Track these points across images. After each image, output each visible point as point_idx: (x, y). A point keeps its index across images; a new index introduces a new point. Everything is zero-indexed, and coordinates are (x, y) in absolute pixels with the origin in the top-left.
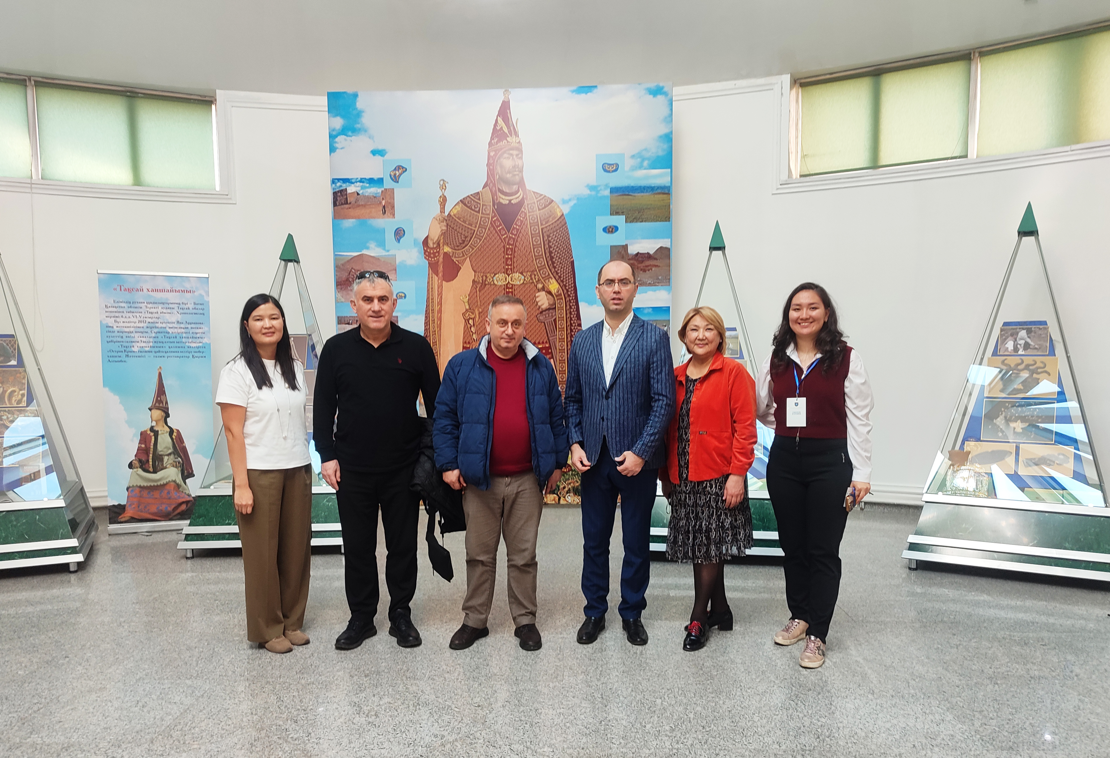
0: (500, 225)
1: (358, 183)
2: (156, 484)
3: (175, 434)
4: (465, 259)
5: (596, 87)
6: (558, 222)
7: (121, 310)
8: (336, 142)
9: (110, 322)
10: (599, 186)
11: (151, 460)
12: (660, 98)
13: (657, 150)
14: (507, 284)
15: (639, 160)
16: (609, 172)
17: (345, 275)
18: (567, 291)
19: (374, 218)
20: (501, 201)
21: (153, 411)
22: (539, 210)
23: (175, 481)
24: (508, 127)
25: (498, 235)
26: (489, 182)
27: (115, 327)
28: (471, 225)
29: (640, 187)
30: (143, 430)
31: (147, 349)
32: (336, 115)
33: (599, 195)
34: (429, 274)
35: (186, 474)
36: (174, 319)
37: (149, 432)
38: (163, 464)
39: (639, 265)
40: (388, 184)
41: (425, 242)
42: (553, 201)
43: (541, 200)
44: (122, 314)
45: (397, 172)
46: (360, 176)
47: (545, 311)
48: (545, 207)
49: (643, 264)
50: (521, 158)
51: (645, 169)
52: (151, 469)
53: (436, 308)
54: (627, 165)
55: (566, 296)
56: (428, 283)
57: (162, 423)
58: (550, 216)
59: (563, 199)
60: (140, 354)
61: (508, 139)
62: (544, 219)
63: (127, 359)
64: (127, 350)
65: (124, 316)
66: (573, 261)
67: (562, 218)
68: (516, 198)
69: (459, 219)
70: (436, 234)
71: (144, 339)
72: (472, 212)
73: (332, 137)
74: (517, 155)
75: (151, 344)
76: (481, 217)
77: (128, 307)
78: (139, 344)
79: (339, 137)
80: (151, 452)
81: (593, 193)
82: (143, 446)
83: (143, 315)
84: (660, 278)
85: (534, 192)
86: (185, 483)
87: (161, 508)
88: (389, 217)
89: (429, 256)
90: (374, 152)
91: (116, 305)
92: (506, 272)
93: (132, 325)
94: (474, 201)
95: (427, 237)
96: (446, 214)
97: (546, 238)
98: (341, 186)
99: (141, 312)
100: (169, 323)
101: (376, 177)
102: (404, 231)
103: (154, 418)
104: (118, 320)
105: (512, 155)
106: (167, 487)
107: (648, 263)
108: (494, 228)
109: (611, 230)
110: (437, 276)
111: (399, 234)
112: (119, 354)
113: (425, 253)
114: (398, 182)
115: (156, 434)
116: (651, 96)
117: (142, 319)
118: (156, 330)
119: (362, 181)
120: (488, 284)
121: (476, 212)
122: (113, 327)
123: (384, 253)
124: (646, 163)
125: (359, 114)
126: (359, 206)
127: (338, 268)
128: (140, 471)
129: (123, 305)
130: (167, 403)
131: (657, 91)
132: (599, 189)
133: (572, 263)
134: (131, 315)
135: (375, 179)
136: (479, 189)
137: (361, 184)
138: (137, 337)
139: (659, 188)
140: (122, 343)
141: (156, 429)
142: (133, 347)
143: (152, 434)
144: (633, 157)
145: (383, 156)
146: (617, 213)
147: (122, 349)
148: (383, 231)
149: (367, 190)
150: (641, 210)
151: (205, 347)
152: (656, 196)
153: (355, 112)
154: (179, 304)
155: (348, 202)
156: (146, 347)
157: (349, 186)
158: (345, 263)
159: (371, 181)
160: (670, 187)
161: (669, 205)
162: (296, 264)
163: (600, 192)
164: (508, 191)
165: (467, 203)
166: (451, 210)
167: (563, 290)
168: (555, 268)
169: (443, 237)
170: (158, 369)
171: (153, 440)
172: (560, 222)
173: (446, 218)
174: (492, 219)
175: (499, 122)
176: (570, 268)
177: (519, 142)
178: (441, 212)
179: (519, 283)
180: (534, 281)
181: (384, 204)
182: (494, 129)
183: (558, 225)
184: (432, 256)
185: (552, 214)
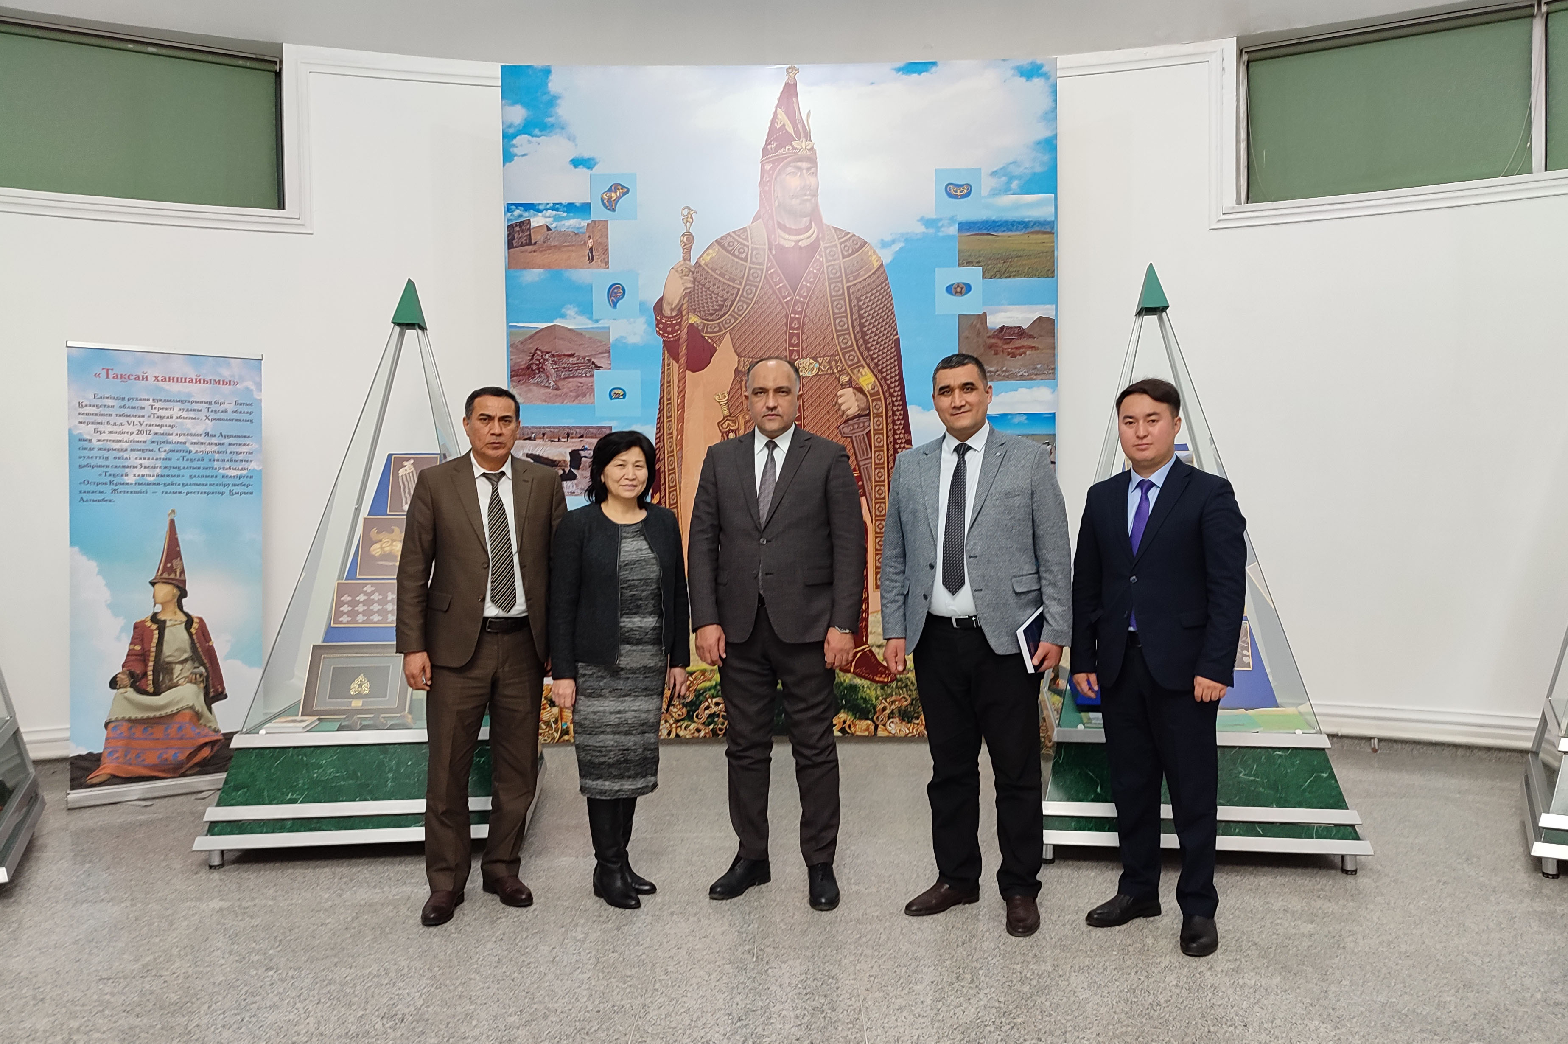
0: (780, 281)
1: (549, 212)
2: (157, 714)
3: (195, 625)
4: (724, 335)
5: (934, 64)
6: (875, 277)
7: (107, 411)
8: (514, 146)
9: (87, 431)
10: (940, 220)
11: (150, 673)
12: (1037, 82)
13: (1032, 164)
15: (1004, 178)
16: (956, 197)
17: (524, 360)
18: (889, 387)
19: (574, 267)
20: (782, 242)
21: (157, 586)
22: (844, 258)
23: (192, 708)
24: (795, 126)
25: (777, 297)
26: (763, 211)
27: (94, 441)
28: (734, 281)
29: (1006, 222)
30: (138, 620)
31: (151, 479)
32: (514, 103)
33: (940, 234)
34: (664, 359)
35: (212, 694)
36: (200, 429)
37: (149, 624)
38: (171, 680)
39: (1005, 347)
40: (598, 212)
41: (658, 307)
42: (866, 243)
43: (846, 241)
44: (108, 418)
45: (613, 195)
46: (551, 201)
47: (852, 419)
48: (853, 253)
49: (1011, 346)
50: (815, 174)
51: (1014, 194)
52: (150, 689)
53: (675, 414)
54: (985, 185)
55: (887, 394)
56: (663, 373)
57: (173, 606)
58: (862, 268)
59: (882, 240)
60: (138, 488)
61: (793, 143)
62: (853, 272)
63: (113, 497)
64: (116, 480)
65: (112, 422)
66: (898, 339)
67: (881, 270)
68: (807, 238)
69: (714, 270)
70: (675, 296)
71: (146, 463)
72: (736, 260)
73: (508, 137)
74: (808, 169)
75: (158, 471)
76: (750, 269)
77: (120, 407)
78: (137, 472)
79: (518, 137)
80: (152, 659)
81: (931, 231)
82: (138, 648)
83: (145, 421)
84: (1039, 366)
85: (835, 229)
86: (210, 710)
87: (165, 756)
88: (599, 267)
89: (664, 329)
90: (576, 163)
91: (99, 402)
93: (126, 437)
94: (738, 242)
95: (661, 299)
96: (693, 262)
97: (854, 302)
98: (520, 216)
99: (143, 416)
100: (191, 435)
101: (578, 202)
102: (623, 289)
103: (159, 600)
104: (101, 428)
105: (800, 169)
106: (178, 719)
107: (1019, 343)
108: (771, 287)
109: (959, 290)
110: (677, 362)
111: (616, 293)
112: (101, 488)
113: (657, 326)
114: (614, 210)
115: (162, 626)
116: (1023, 79)
117: (143, 428)
118: (168, 447)
119: (555, 207)
121: (741, 259)
122: (90, 441)
123: (590, 325)
124: (1015, 184)
125: (553, 101)
126: (549, 248)
127: (512, 347)
128: (131, 693)
129: (110, 402)
130: (182, 572)
131: (1031, 72)
132: (940, 224)
133: (897, 342)
134: (123, 420)
135: (578, 205)
136: (747, 222)
137: (554, 213)
138: (133, 458)
139: (1036, 223)
140: (107, 469)
141: (161, 617)
142: (127, 475)
143: (155, 626)
144: (994, 174)
145: (590, 168)
146: (969, 264)
147: (107, 479)
148: (589, 289)
149: (563, 222)
150: (1007, 259)
151: (251, 477)
152: (1032, 236)
153: (545, 98)
154: (210, 403)
155: (533, 241)
156: (149, 476)
157: (535, 215)
158: (526, 340)
159: (570, 208)
160: (1053, 222)
161: (1053, 251)
162: (420, 332)
163: (942, 229)
164: (793, 227)
165: (726, 245)
166: (701, 256)
167: (882, 386)
168: (869, 350)
169: (687, 299)
170: (170, 514)
171: (156, 636)
172: (878, 277)
173: (693, 269)
174: (767, 271)
175: (779, 116)
176: (893, 350)
177: (812, 148)
178: (684, 259)
179: (810, 374)
180: (835, 371)
181: (590, 245)
182: (772, 128)
183: (874, 282)
184: (669, 329)
185: (864, 264)
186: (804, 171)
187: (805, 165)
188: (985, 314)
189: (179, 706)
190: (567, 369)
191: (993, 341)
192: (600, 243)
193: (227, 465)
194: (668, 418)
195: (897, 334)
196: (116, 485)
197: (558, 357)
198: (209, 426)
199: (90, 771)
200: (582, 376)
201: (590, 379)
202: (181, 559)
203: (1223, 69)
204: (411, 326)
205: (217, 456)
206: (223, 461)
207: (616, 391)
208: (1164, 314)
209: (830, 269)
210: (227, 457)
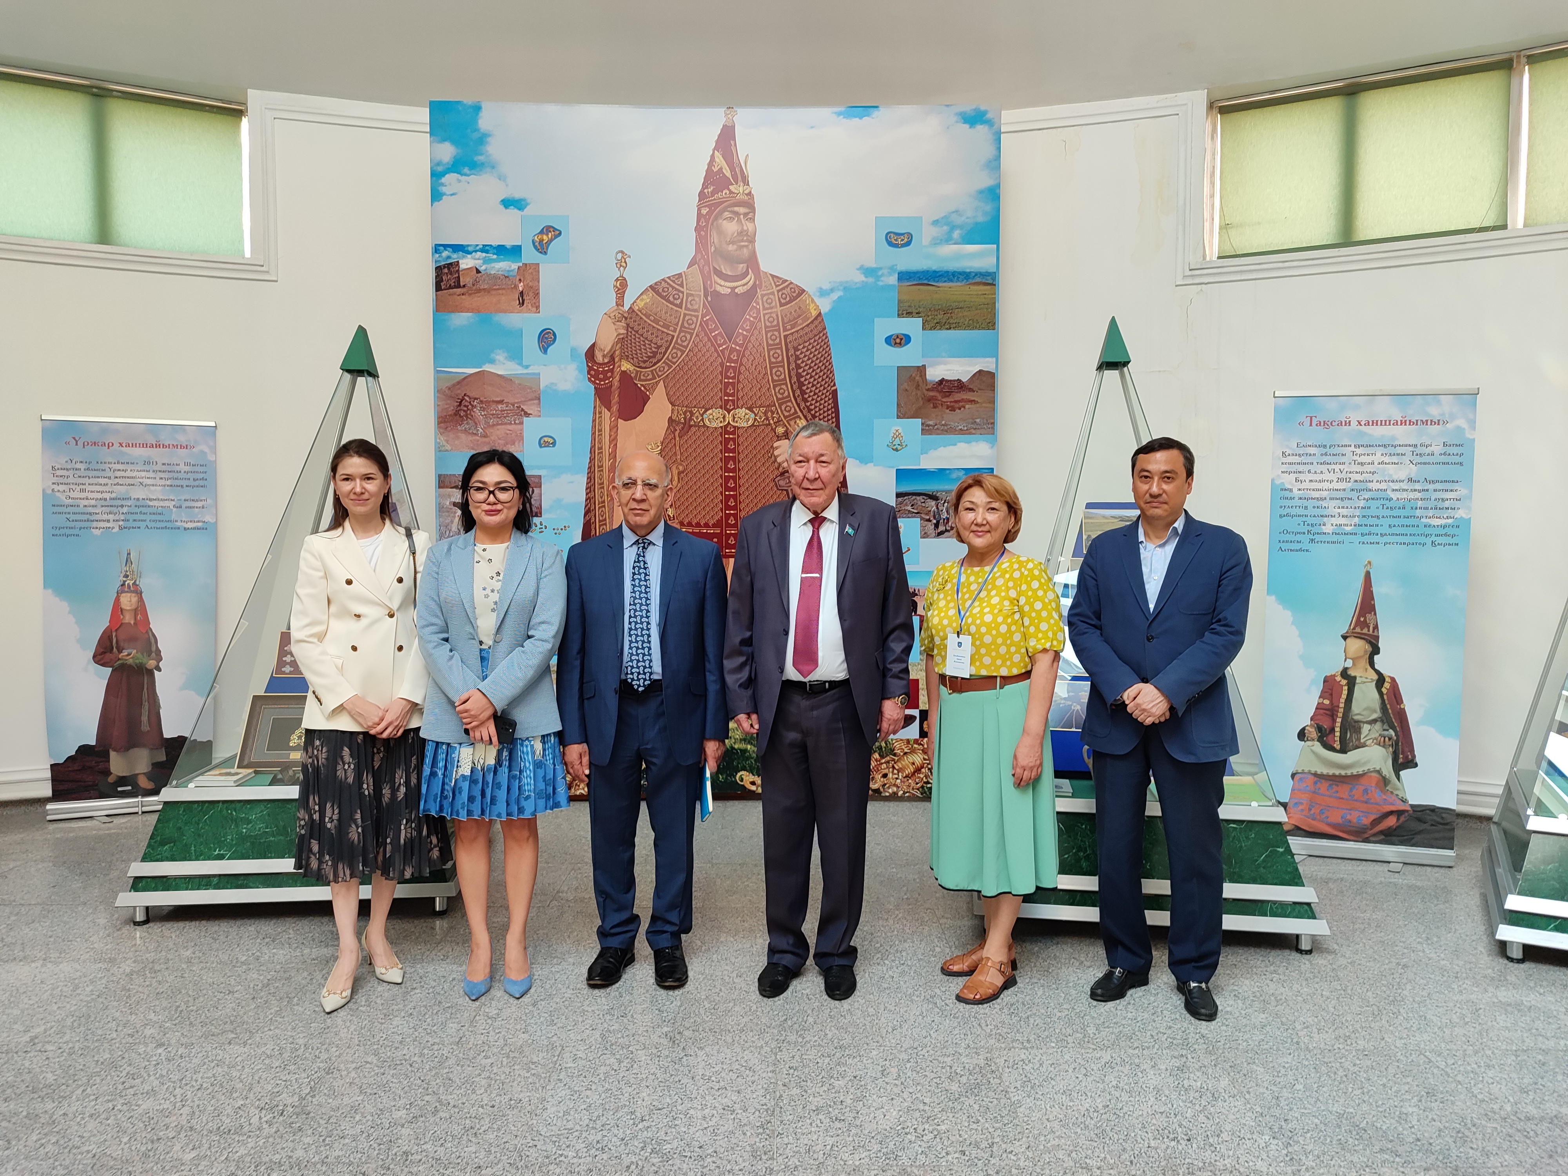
1: (479, 253)
4: (657, 383)
5: (877, 107)
6: (813, 326)
8: (442, 185)
10: (881, 268)
12: (981, 129)
13: (975, 213)
14: (726, 426)
15: (945, 228)
16: (896, 246)
17: (452, 406)
19: (505, 311)
20: (719, 288)
22: (781, 305)
24: (732, 169)
25: (713, 345)
26: (699, 256)
28: (668, 328)
32: (443, 140)
33: (880, 283)
34: (595, 407)
39: (944, 400)
40: (530, 255)
41: (590, 353)
42: (803, 291)
43: (783, 289)
45: (545, 237)
46: (481, 242)
48: (790, 301)
49: (951, 399)
50: (752, 220)
51: (955, 244)
53: (607, 464)
54: (925, 235)
56: (594, 421)
58: (799, 316)
59: (821, 288)
61: (731, 187)
62: (790, 321)
67: (819, 319)
68: (744, 285)
69: (648, 316)
70: (608, 341)
72: (671, 306)
73: (436, 175)
76: (685, 315)
79: (447, 176)
81: (871, 280)
84: (978, 420)
85: (773, 276)
88: (529, 311)
89: (596, 377)
90: (507, 203)
92: (725, 407)
94: (673, 288)
95: (593, 345)
96: (626, 307)
97: (792, 352)
98: (449, 257)
101: (508, 243)
102: (554, 334)
105: (737, 214)
107: (958, 396)
108: (706, 334)
109: (898, 340)
110: (609, 410)
111: (546, 338)
113: (589, 373)
114: (546, 253)
116: (967, 126)
119: (485, 249)
120: (695, 426)
121: (676, 305)
123: (520, 370)
124: (956, 234)
125: (483, 139)
126: (479, 291)
127: (440, 392)
131: (975, 118)
132: (880, 273)
133: (835, 393)
135: (508, 246)
136: (682, 268)
137: (484, 255)
144: (936, 223)
145: (521, 209)
146: (909, 314)
148: (519, 334)
149: (493, 265)
150: (948, 311)
152: (972, 287)
153: (475, 136)
155: (462, 284)
157: (464, 257)
158: (454, 385)
159: (500, 250)
161: (994, 303)
162: (371, 379)
163: (882, 279)
164: (729, 273)
165: (660, 290)
166: (635, 302)
168: (805, 400)
169: (620, 345)
172: (816, 327)
173: (626, 315)
174: (702, 318)
175: (717, 159)
176: (830, 402)
177: (750, 194)
178: (617, 305)
179: (745, 425)
180: (771, 422)
181: (521, 289)
182: (709, 171)
183: (811, 331)
184: (601, 376)
185: (802, 312)
186: (742, 216)
187: (742, 210)
188: (924, 366)
190: (496, 416)
191: (931, 394)
192: (531, 287)
194: (599, 467)
195: (834, 385)
197: (486, 404)
200: (511, 424)
201: (519, 427)
204: (362, 372)
207: (546, 439)
208: (1125, 369)
209: (767, 317)
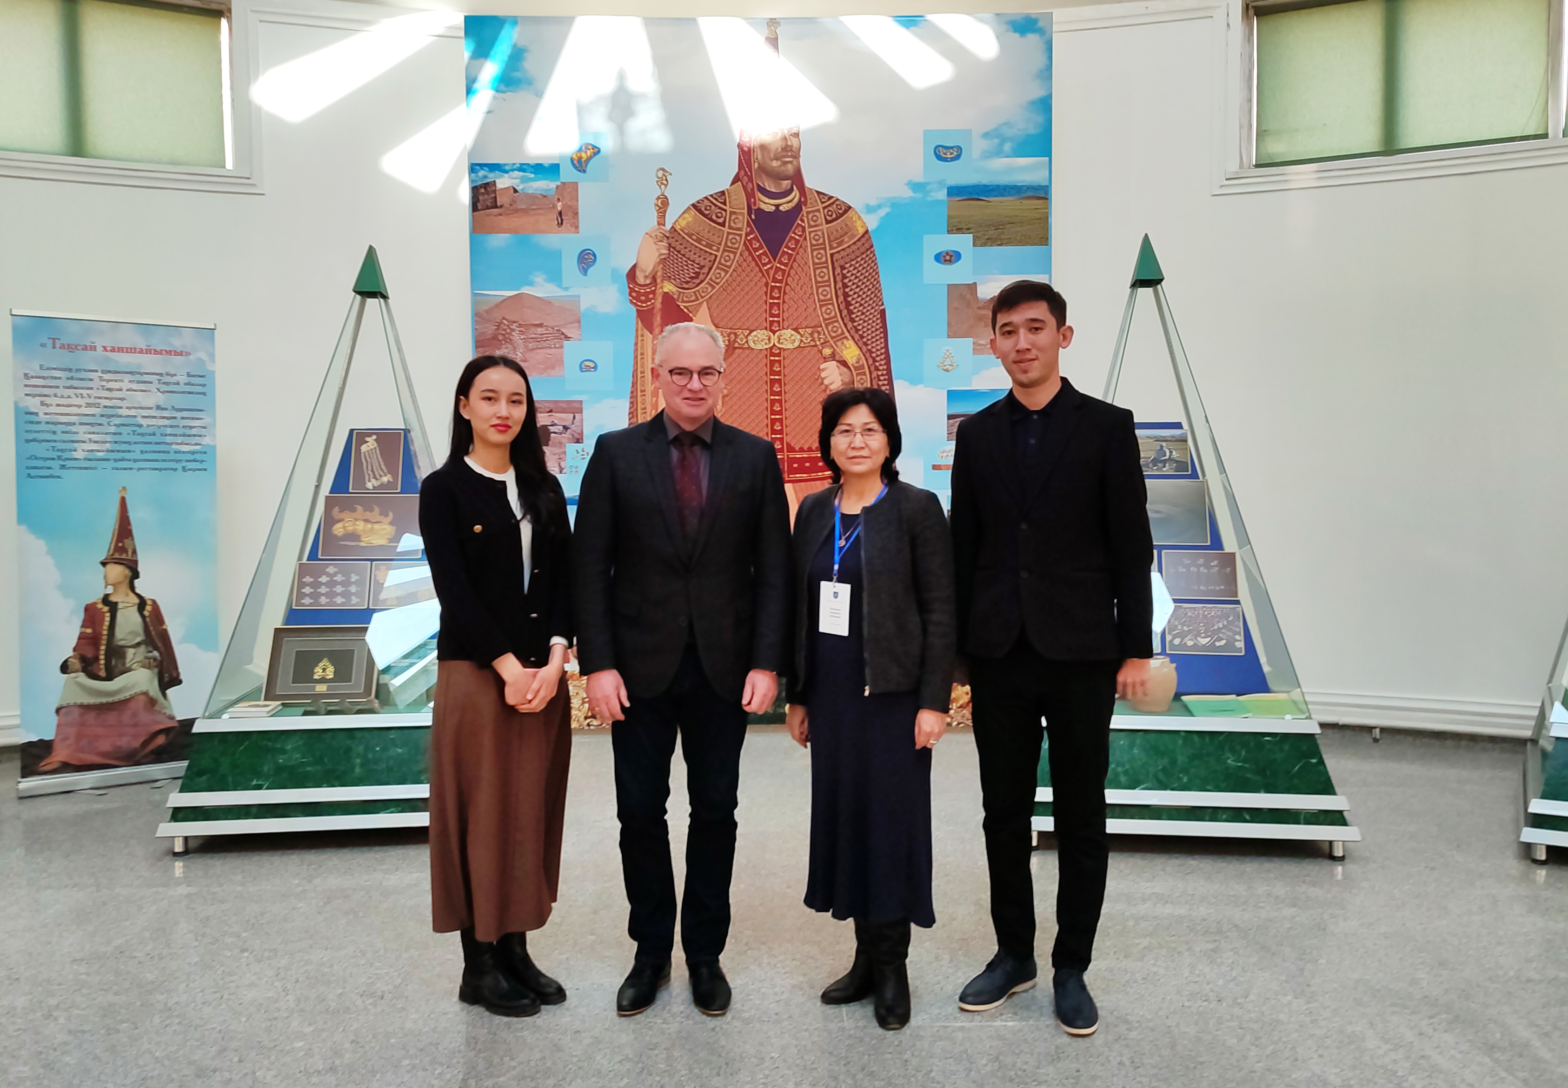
1: (516, 172)
2: (110, 700)
3: (148, 608)
4: (700, 304)
5: (923, 17)
6: (859, 244)
7: (54, 383)
9: (33, 404)
10: (928, 184)
11: (102, 657)
12: (1032, 37)
13: (1025, 124)
14: (771, 348)
15: (996, 141)
16: (945, 160)
17: (490, 329)
18: (875, 361)
19: (543, 232)
20: (763, 206)
21: (109, 566)
23: (146, 694)
25: (757, 264)
27: (41, 414)
28: (709, 246)
29: (998, 186)
30: (89, 602)
31: (100, 455)
33: (929, 199)
34: (637, 330)
35: (166, 679)
36: (151, 402)
37: (100, 606)
38: (124, 664)
40: (568, 174)
41: (632, 275)
42: (850, 207)
43: (829, 205)
44: (56, 391)
45: (584, 155)
46: (518, 161)
48: (837, 218)
51: (1006, 156)
52: (103, 673)
54: (975, 148)
55: (872, 368)
56: (636, 344)
57: (125, 588)
59: (868, 205)
60: (88, 464)
62: (836, 239)
63: (62, 472)
64: (66, 455)
65: (59, 395)
66: (884, 309)
67: (866, 236)
68: (788, 202)
69: (690, 236)
70: (649, 261)
71: (94, 437)
72: (713, 225)
75: (108, 446)
77: (68, 379)
78: (86, 446)
80: (104, 642)
81: (919, 195)
82: (89, 631)
83: (94, 393)
85: (818, 193)
86: (164, 695)
87: (118, 744)
88: (568, 232)
89: (637, 298)
91: (45, 373)
92: (770, 328)
93: (74, 410)
94: (716, 205)
95: (635, 266)
96: (668, 226)
97: (838, 270)
98: (485, 177)
99: (91, 388)
100: (141, 408)
101: (546, 162)
102: (594, 255)
103: (110, 581)
104: (47, 400)
106: (132, 705)
108: (750, 253)
109: (948, 258)
110: (651, 333)
111: (586, 259)
112: (49, 463)
113: (630, 295)
114: (584, 171)
115: (113, 608)
116: (1017, 35)
117: (92, 401)
118: (117, 421)
119: (522, 168)
120: (740, 348)
121: (719, 224)
122: (36, 414)
123: (559, 293)
124: (1007, 147)
125: (519, 55)
126: (516, 211)
127: (479, 317)
128: (82, 678)
129: (57, 374)
130: (134, 552)
131: (1026, 27)
133: (883, 312)
134: (71, 392)
135: (546, 165)
137: (521, 174)
138: (82, 432)
139: (1029, 188)
140: (54, 444)
141: (113, 599)
142: (75, 450)
143: (106, 609)
144: (986, 135)
146: (959, 230)
147: (55, 455)
148: (558, 255)
149: (530, 184)
150: (999, 226)
151: (205, 453)
152: (1024, 202)
154: (161, 374)
155: (499, 204)
156: (98, 451)
157: (501, 177)
158: (492, 309)
159: (538, 169)
160: (1047, 186)
161: (1047, 218)
162: (382, 300)
163: (931, 194)
164: (773, 190)
165: (703, 209)
166: (677, 221)
167: (867, 360)
168: (853, 321)
169: (661, 266)
170: (120, 491)
171: (108, 619)
172: (863, 244)
173: (667, 235)
174: (746, 237)
176: (879, 321)
178: (659, 224)
179: (791, 347)
180: (818, 343)
181: (559, 209)
183: (858, 249)
184: (643, 298)
185: (848, 230)
188: (975, 283)
189: (132, 692)
190: (536, 340)
191: (983, 312)
192: (570, 207)
193: (180, 440)
194: (642, 391)
195: (883, 304)
196: (65, 461)
197: (525, 327)
198: (160, 399)
199: (41, 758)
200: (551, 348)
201: (559, 350)
202: (133, 539)
203: (1228, 25)
204: (373, 295)
205: (169, 431)
206: (175, 435)
207: (587, 363)
208: (1159, 286)
209: (812, 235)
210: (180, 431)
